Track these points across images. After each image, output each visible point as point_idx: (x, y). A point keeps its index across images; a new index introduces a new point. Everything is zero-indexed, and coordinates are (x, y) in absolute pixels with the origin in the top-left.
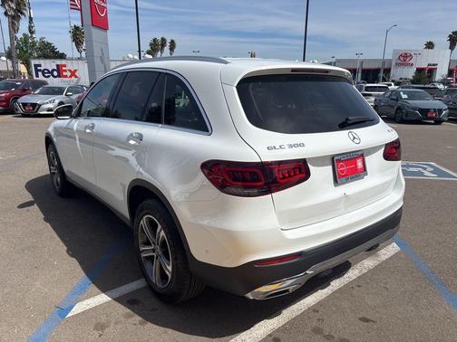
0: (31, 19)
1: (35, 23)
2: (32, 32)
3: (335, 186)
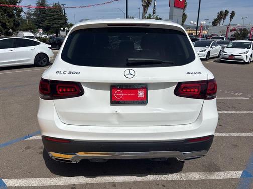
0: (154, 6)
1: (156, 8)
2: (154, 13)
3: (111, 105)
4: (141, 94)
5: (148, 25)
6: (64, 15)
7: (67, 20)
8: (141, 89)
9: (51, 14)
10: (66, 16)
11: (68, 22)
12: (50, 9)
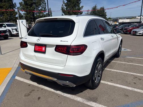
4: (44, 49)
5: (57, 19)
6: (105, 13)
7: (106, 15)
8: (44, 47)
9: (98, 13)
10: (106, 13)
11: (106, 17)
12: (98, 11)
